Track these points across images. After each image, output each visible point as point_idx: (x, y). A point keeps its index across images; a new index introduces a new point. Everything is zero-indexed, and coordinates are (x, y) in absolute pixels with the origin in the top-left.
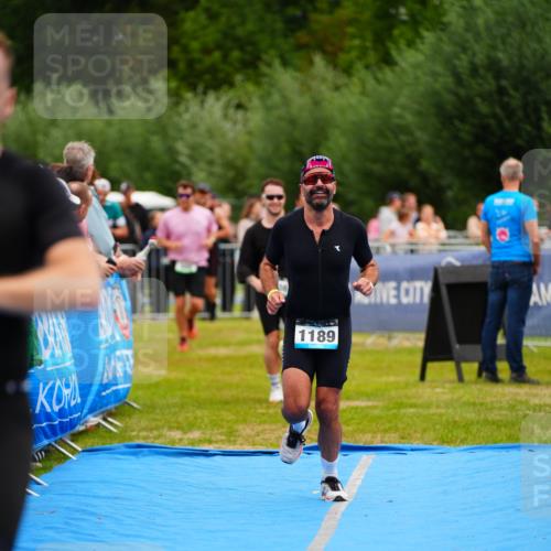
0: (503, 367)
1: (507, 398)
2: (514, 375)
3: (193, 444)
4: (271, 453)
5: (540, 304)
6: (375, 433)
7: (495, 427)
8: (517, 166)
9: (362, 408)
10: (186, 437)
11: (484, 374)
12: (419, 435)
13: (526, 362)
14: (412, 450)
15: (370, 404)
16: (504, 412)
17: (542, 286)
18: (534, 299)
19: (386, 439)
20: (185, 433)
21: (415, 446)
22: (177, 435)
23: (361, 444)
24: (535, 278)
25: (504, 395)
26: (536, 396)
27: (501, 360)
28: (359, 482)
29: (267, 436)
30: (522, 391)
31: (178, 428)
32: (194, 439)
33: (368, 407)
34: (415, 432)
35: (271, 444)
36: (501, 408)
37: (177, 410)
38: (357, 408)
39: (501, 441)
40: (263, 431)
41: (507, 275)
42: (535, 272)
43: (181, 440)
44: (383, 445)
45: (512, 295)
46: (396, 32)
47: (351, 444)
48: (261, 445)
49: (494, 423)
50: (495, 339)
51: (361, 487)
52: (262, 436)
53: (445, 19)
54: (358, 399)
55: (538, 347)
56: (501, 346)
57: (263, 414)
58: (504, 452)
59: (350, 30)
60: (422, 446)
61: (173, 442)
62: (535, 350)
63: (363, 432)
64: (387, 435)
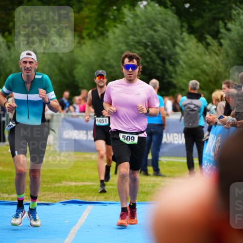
0: (150, 169)
1: (152, 182)
2: (155, 173)
3: (13, 200)
4: (48, 204)
5: (167, 142)
6: (94, 196)
7: (145, 195)
8: (156, 83)
9: (89, 186)
10: (10, 196)
11: (142, 172)
12: (113, 198)
13: (160, 167)
14: (110, 204)
15: (93, 184)
16: (150, 188)
17: (168, 135)
18: (164, 140)
19: (99, 199)
20: (9, 195)
21: (111, 202)
22: (6, 196)
23: (88, 201)
24: (164, 131)
25: (150, 181)
26: (163, 181)
27: (149, 166)
28: (86, 217)
29: (46, 197)
30: (158, 179)
31: (6, 193)
32: (13, 198)
33: (92, 185)
34: (111, 196)
35: (48, 201)
36: (149, 187)
37: (6, 185)
38: (86, 185)
39: (148, 200)
40: (45, 195)
41: (152, 130)
42: (164, 129)
43: (7, 198)
44: (97, 201)
45: (154, 138)
46: (107, 23)
47: (83, 201)
48: (44, 200)
49: (145, 193)
50: (147, 157)
51: (86, 220)
52: (44, 197)
53: (125, 20)
54: (87, 182)
55: (166, 161)
56: (150, 160)
57: (45, 187)
58: (148, 205)
59: (87, 20)
60: (114, 202)
61: (4, 199)
62: (165, 162)
63: (89, 196)
64: (99, 197)
